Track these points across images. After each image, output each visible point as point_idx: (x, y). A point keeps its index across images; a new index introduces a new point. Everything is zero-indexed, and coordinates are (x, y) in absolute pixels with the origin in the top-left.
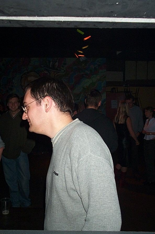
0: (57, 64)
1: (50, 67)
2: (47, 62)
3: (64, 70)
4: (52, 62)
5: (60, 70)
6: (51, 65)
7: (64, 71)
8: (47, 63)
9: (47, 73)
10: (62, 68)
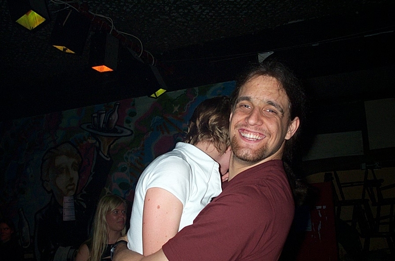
0: (115, 117)
1: (101, 126)
2: (94, 115)
3: (129, 129)
4: (104, 114)
5: (122, 132)
6: (102, 121)
7: (129, 133)
8: (95, 117)
9: (94, 141)
10: (126, 125)
